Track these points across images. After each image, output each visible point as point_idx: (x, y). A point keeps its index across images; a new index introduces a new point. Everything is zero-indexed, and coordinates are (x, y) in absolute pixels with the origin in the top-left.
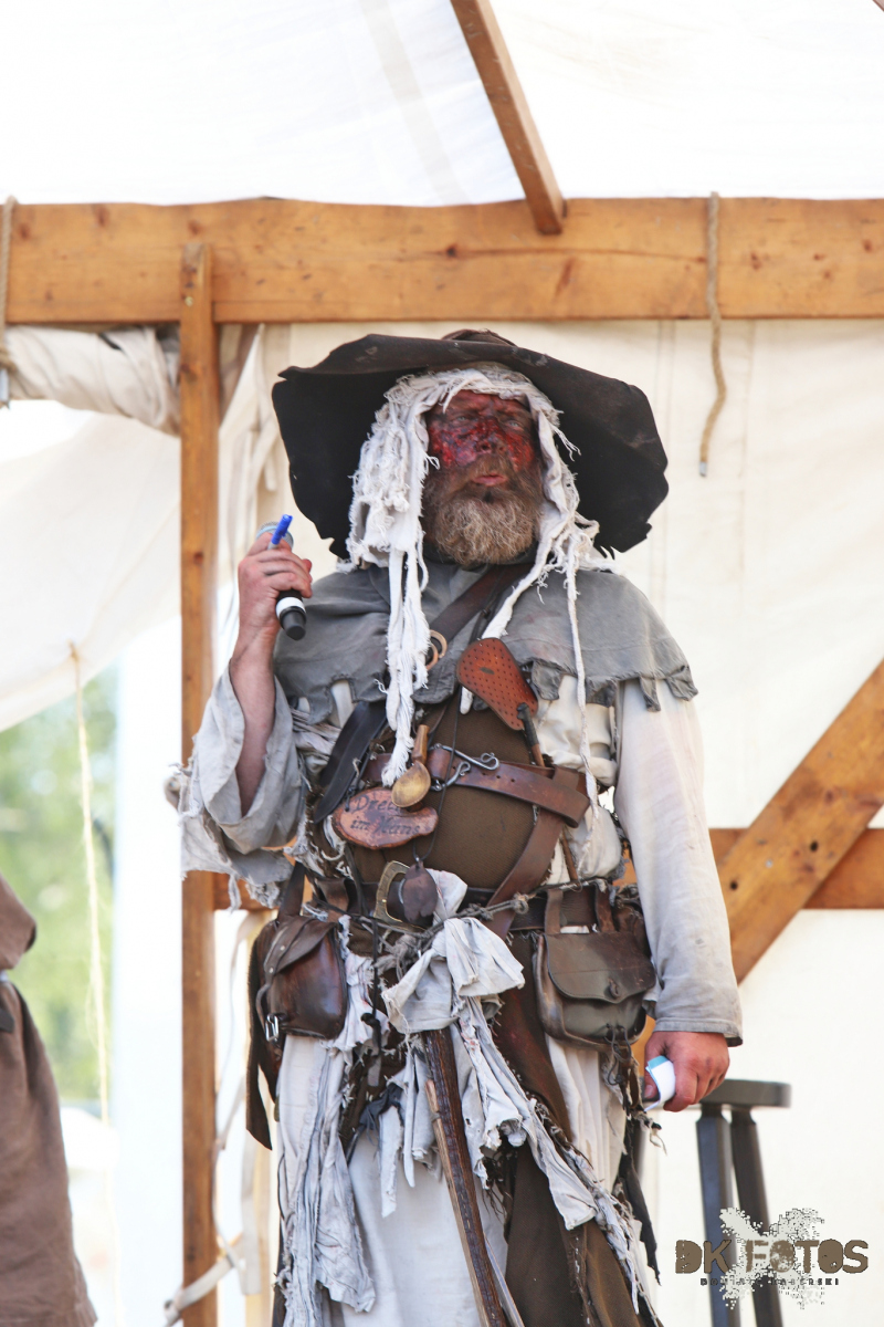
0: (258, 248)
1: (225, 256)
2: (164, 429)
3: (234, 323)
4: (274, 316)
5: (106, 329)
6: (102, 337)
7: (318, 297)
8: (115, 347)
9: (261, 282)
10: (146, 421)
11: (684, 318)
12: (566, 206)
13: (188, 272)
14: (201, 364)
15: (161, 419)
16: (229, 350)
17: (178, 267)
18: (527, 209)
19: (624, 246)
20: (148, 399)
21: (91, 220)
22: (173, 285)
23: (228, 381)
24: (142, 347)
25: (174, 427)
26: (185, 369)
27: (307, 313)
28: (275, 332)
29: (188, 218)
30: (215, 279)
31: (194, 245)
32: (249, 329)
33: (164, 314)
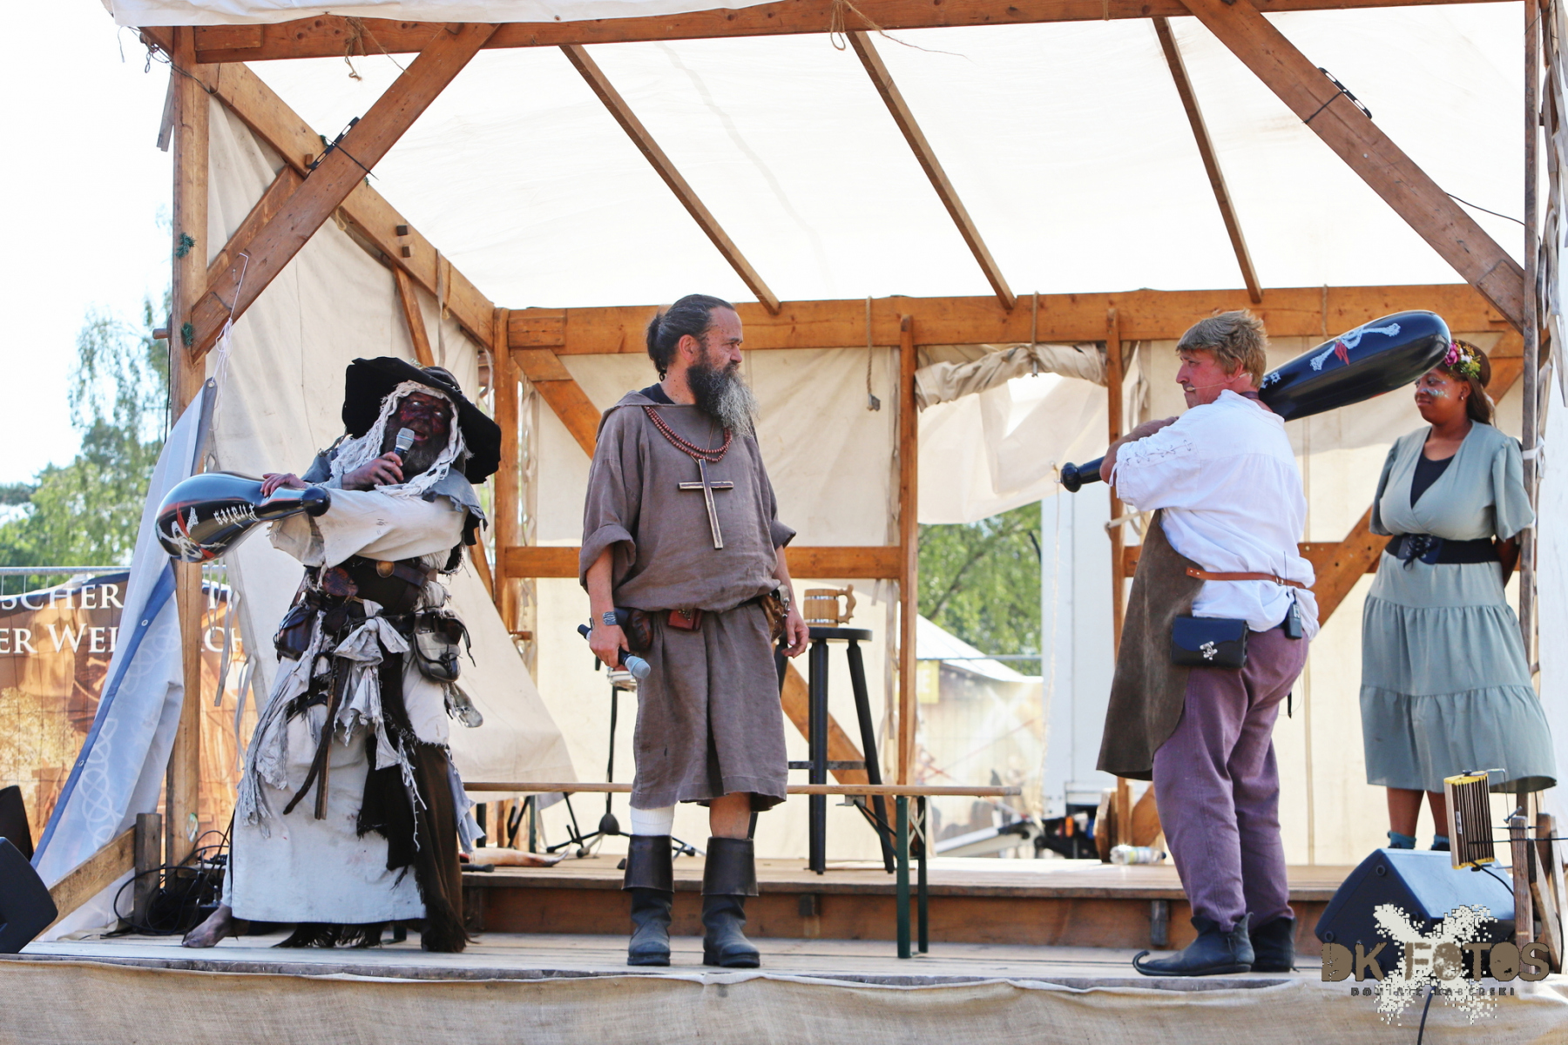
0: (1137, 311)
1: (1124, 314)
2: (1100, 384)
3: (1127, 341)
4: (1144, 338)
5: (1077, 344)
6: (1075, 347)
7: (1162, 330)
8: (1080, 351)
9: (1139, 324)
10: (1092, 380)
11: (1312, 335)
12: (1263, 291)
13: (1109, 321)
14: (1116, 358)
15: (1099, 380)
16: (1126, 352)
17: (1105, 319)
18: (1247, 293)
19: (1286, 307)
20: (1094, 372)
21: (1069, 300)
22: (1103, 326)
23: (1126, 364)
24: (1091, 353)
25: (1104, 383)
26: (1109, 361)
27: (1158, 336)
28: (1144, 344)
29: (1108, 298)
30: (1120, 323)
31: (1111, 310)
32: (1133, 343)
33: (1100, 338)
